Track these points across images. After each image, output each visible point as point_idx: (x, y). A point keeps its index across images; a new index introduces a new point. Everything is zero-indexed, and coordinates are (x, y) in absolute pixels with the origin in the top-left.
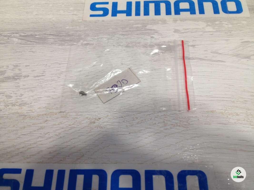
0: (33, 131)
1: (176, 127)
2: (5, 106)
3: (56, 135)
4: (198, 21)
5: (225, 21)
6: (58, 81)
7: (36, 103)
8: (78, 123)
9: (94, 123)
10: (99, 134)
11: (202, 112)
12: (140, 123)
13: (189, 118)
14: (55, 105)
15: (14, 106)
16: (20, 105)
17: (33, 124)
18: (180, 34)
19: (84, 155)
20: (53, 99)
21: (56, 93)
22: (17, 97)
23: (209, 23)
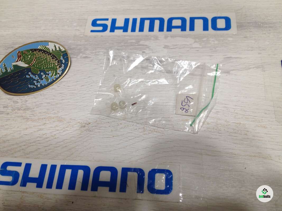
0: (33, 132)
1: (153, 132)
2: (12, 110)
3: (52, 136)
4: (187, 38)
5: (212, 38)
6: (57, 90)
7: (38, 108)
8: (71, 126)
9: (84, 127)
10: (87, 137)
11: (177, 120)
12: (123, 128)
13: (166, 125)
14: (53, 110)
15: (20, 110)
16: (24, 109)
17: (34, 126)
18: (169, 50)
19: (73, 153)
20: (52, 105)
21: (54, 100)
22: (22, 103)
23: (197, 40)
